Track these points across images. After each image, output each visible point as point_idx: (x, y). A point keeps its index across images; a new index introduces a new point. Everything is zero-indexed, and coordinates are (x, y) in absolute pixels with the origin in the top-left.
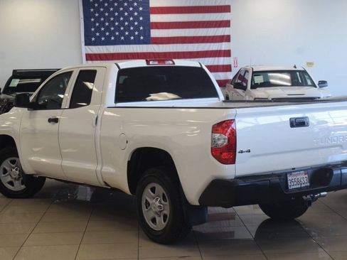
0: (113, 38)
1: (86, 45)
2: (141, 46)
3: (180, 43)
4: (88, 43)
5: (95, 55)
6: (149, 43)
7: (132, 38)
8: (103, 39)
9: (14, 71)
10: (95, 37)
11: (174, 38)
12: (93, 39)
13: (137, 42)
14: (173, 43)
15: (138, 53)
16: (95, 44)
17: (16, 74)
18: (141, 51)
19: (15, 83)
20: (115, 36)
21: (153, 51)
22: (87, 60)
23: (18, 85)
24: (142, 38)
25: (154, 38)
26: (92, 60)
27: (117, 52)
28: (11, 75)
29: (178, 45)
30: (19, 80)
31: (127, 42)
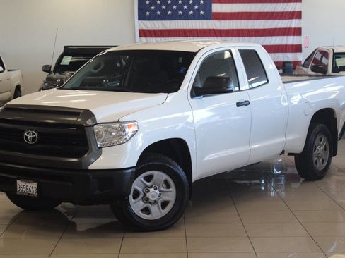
0: (169, 13)
1: (139, 19)
2: (201, 21)
3: (244, 19)
4: (142, 17)
5: (149, 31)
6: (210, 19)
7: (191, 13)
8: (159, 13)
9: (66, 47)
10: (150, 10)
11: (238, 13)
12: (148, 13)
13: (197, 17)
14: (237, 19)
15: (197, 30)
16: (149, 18)
17: (68, 51)
18: (201, 28)
19: (67, 60)
20: (172, 10)
21: (215, 28)
22: (140, 36)
23: (70, 63)
24: (202, 13)
25: (215, 13)
26: (145, 36)
27: (174, 28)
28: (62, 51)
29: (243, 21)
30: (70, 57)
31: (186, 17)
